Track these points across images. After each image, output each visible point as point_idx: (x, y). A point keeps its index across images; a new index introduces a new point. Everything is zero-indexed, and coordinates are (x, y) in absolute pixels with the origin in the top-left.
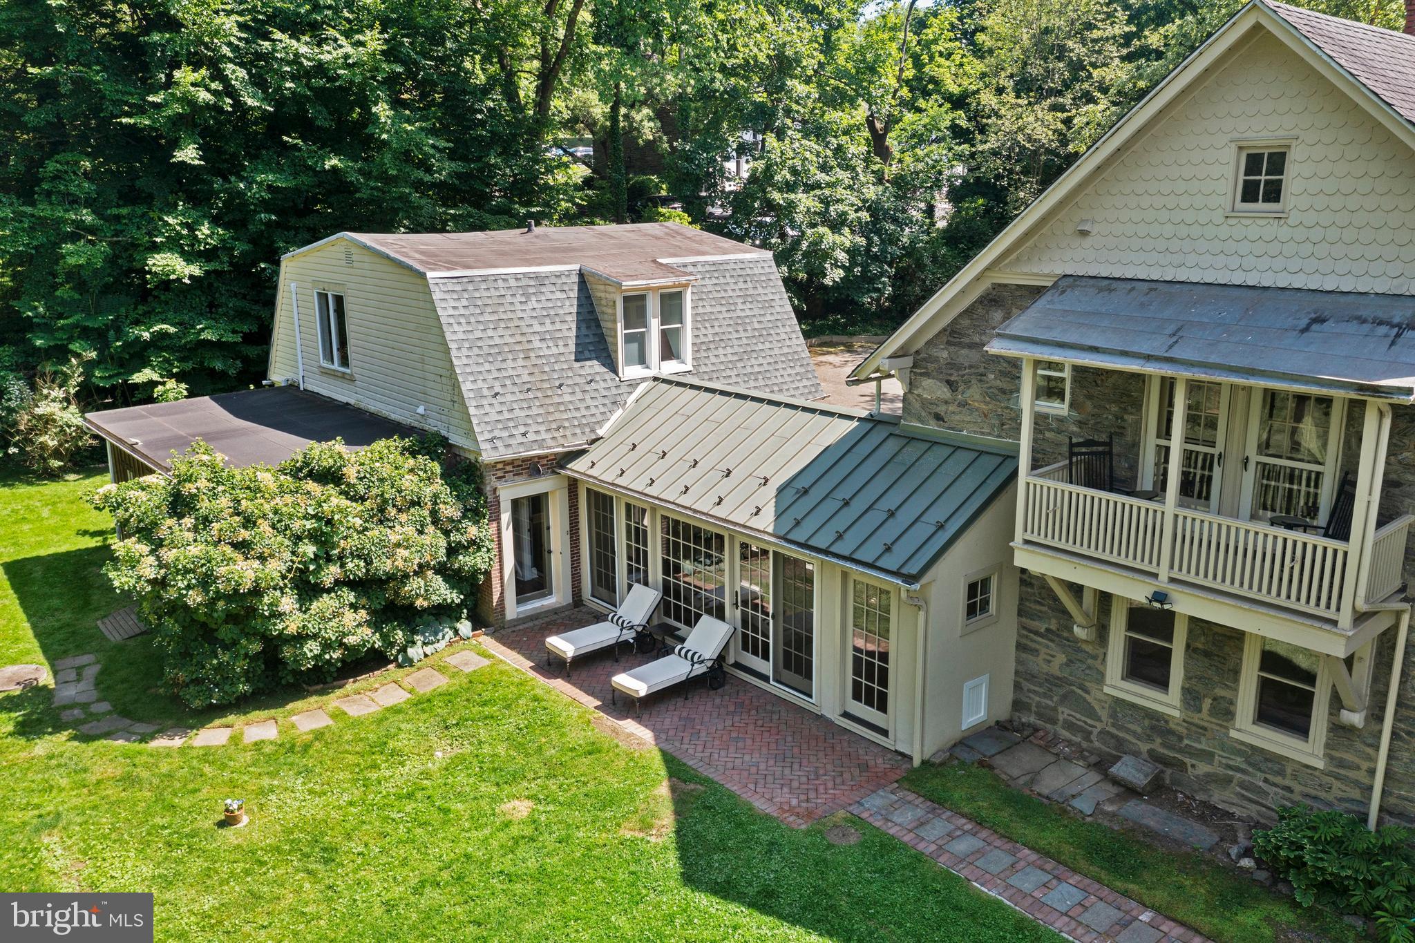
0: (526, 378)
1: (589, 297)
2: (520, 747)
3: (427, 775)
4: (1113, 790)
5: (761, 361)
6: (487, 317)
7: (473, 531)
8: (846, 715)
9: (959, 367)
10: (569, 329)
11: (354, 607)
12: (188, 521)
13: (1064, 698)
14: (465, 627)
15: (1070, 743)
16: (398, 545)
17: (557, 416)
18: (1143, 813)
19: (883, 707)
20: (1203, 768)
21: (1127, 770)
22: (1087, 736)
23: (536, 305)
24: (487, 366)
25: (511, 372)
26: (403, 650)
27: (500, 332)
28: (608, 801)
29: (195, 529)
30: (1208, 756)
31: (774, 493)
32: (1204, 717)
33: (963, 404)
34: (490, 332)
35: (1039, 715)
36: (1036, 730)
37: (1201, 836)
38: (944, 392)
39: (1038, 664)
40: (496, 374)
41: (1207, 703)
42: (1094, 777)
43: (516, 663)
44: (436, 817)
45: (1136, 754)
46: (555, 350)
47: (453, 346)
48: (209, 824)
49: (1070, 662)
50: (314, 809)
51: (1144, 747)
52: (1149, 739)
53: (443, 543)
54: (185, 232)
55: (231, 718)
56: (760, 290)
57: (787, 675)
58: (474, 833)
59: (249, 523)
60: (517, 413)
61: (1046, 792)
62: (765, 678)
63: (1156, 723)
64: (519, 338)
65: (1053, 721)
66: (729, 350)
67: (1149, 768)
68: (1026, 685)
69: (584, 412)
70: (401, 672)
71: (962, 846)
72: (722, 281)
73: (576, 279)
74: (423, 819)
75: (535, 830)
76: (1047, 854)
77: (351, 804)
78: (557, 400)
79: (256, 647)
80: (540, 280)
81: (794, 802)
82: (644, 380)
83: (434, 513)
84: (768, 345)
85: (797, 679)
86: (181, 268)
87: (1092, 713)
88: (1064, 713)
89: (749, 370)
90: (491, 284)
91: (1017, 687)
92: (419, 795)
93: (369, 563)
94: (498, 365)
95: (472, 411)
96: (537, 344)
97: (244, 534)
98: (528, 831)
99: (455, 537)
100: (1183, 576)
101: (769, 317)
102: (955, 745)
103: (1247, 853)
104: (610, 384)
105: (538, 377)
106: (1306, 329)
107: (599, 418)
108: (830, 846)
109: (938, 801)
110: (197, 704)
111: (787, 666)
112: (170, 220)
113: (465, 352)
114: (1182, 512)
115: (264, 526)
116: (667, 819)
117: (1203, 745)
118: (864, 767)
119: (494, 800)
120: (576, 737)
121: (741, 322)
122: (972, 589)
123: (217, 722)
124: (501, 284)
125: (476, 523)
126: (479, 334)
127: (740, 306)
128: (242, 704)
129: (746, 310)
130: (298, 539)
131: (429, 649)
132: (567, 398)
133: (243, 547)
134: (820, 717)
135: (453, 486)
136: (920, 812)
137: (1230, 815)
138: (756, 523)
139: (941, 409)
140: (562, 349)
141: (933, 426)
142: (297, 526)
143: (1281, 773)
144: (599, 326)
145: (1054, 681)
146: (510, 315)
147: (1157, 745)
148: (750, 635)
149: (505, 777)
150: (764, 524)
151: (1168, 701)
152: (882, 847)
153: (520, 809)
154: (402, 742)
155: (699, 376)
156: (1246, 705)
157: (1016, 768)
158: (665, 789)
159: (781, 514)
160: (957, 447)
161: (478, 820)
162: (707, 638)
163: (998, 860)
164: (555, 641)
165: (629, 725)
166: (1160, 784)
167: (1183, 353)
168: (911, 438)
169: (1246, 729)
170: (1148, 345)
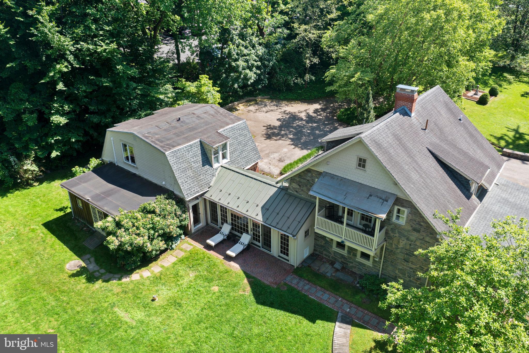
0: (192, 175)
1: (203, 147)
2: (210, 272)
3: (191, 281)
4: (334, 270)
5: (246, 153)
6: (181, 161)
7: (184, 216)
8: (279, 256)
9: (301, 182)
10: (200, 158)
11: (161, 241)
12: (123, 230)
13: (324, 250)
14: (183, 237)
15: (326, 258)
16: (170, 225)
17: (201, 183)
18: (340, 275)
19: (287, 255)
20: (351, 265)
21: (337, 266)
22: (329, 257)
23: (191, 154)
24: (183, 174)
25: (189, 174)
26: (171, 246)
27: (184, 164)
28: (235, 286)
29: (125, 231)
30: (352, 263)
31: (260, 209)
32: (351, 256)
33: (302, 190)
34: (182, 165)
35: (319, 252)
36: (319, 255)
37: (349, 279)
38: (298, 187)
39: (319, 243)
40: (185, 176)
41: (352, 253)
42: (330, 267)
43: (199, 246)
44: (198, 293)
45: (338, 261)
46: (197, 165)
47: (174, 171)
48: (150, 301)
49: (325, 243)
50: (170, 294)
51: (340, 260)
52: (341, 259)
53: (178, 221)
54: (60, 108)
55: (137, 271)
56: (244, 132)
57: (265, 246)
58: (208, 296)
59: (138, 228)
60: (192, 185)
61: (321, 272)
62: (260, 247)
63: (343, 256)
64: (189, 164)
65: (322, 254)
66: (238, 152)
67: (341, 265)
68: (317, 246)
69: (206, 180)
70: (172, 251)
71: (306, 287)
72: (234, 132)
73: (199, 143)
74: (196, 293)
75: (222, 294)
76: (322, 287)
77: (178, 291)
78: (200, 179)
79: (142, 255)
80: (191, 146)
81: (272, 281)
82: (219, 167)
83: (175, 214)
84: (247, 148)
85: (268, 248)
86: (62, 120)
87: (330, 253)
88: (324, 252)
89: (243, 156)
90: (180, 151)
91: (315, 246)
92: (192, 287)
93: (164, 230)
94: (186, 173)
95: (182, 188)
96: (193, 165)
97: (138, 232)
98: (220, 294)
99: (181, 218)
100: (347, 239)
101: (246, 139)
102: (303, 262)
103: (358, 283)
104: (211, 170)
105: (195, 174)
106: (368, 198)
107: (210, 181)
108: (282, 291)
109: (301, 277)
110: (129, 269)
111: (265, 244)
112: (55, 105)
113: (177, 172)
114: (347, 228)
115: (141, 229)
116: (248, 288)
117: (351, 261)
118: (285, 269)
119: (209, 287)
120: (222, 268)
121: (240, 143)
122: (306, 232)
123: (135, 272)
124: (182, 150)
125: (184, 213)
126: (179, 166)
127: (239, 138)
128: (139, 267)
129: (241, 139)
130: (148, 230)
131: (176, 244)
132: (202, 177)
133: (138, 235)
134: (273, 256)
135: (179, 206)
136: (297, 280)
137: (356, 273)
138: (257, 217)
139: (297, 190)
140: (199, 164)
141: (295, 193)
142: (148, 226)
143: (365, 267)
144: (206, 155)
145: (322, 246)
146: (186, 158)
147: (343, 260)
148: (255, 237)
149: (209, 280)
150: (259, 219)
151: (345, 252)
152: (291, 290)
153: (216, 289)
154: (181, 273)
155: (231, 162)
156: (359, 255)
157: (315, 266)
158: (246, 281)
159: (263, 216)
160: (301, 199)
161: (208, 292)
162: (246, 239)
163: (313, 290)
164: (209, 241)
165: (232, 263)
166: (343, 268)
167: (347, 202)
168: (291, 195)
169: (359, 258)
170: (340, 198)
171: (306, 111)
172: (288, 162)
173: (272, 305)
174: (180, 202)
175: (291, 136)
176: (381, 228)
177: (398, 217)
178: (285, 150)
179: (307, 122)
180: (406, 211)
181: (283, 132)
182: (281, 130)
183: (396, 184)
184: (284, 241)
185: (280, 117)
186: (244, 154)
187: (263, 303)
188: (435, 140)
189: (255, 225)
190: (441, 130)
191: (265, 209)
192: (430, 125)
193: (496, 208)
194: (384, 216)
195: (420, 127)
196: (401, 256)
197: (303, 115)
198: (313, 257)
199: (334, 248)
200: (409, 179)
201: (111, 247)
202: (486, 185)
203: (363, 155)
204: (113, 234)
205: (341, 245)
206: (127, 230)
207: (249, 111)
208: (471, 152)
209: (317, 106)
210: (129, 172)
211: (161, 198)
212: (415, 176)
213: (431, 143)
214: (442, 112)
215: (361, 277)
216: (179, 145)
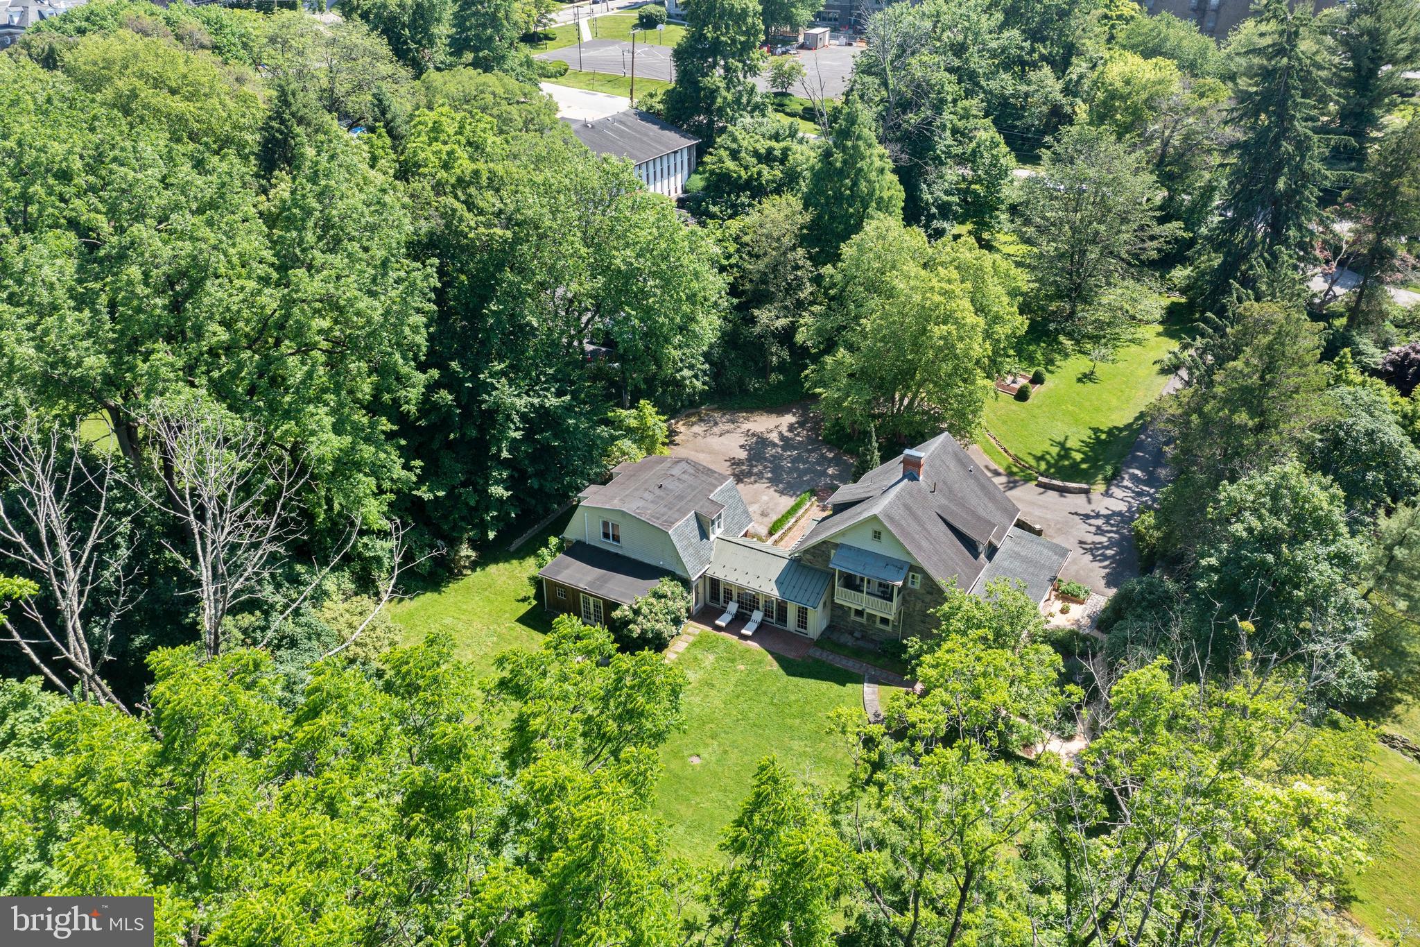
1: (699, 519)
2: (729, 653)
3: (713, 663)
4: (854, 638)
6: (683, 537)
8: (798, 631)
9: (816, 553)
10: (697, 532)
11: (672, 625)
12: (642, 617)
13: (843, 619)
14: (688, 620)
15: (844, 628)
16: (679, 608)
17: (703, 560)
18: (861, 643)
19: (806, 629)
20: (871, 631)
21: (856, 634)
22: (848, 626)
23: (689, 528)
25: (691, 551)
27: (685, 540)
28: (760, 662)
30: (872, 629)
31: (774, 581)
32: (871, 622)
34: (684, 542)
35: (838, 622)
36: (837, 626)
37: (871, 646)
38: (812, 558)
39: (837, 612)
40: (687, 554)
41: (872, 620)
42: (850, 636)
43: (708, 629)
44: (725, 672)
45: (858, 629)
46: (696, 540)
47: (678, 551)
49: (844, 612)
51: (860, 628)
52: (860, 626)
53: (684, 603)
57: (780, 622)
58: (737, 674)
59: (655, 614)
60: (695, 563)
61: (841, 641)
62: (774, 623)
63: (862, 624)
64: (689, 540)
65: (841, 623)
66: (730, 518)
67: (861, 633)
68: (835, 616)
69: (706, 556)
70: (682, 635)
72: (723, 495)
73: (695, 515)
74: (723, 673)
75: (750, 671)
76: (846, 655)
77: (705, 673)
78: (700, 555)
80: (688, 520)
81: (796, 654)
82: (715, 539)
83: (682, 596)
84: (738, 511)
85: (783, 623)
86: (504, 492)
87: (849, 622)
88: (843, 621)
89: (735, 522)
90: (680, 526)
91: (833, 616)
92: (717, 668)
93: (675, 613)
94: (687, 551)
95: (686, 567)
96: (692, 540)
98: (748, 671)
99: (687, 600)
100: (866, 606)
102: (822, 633)
103: (879, 649)
104: (709, 544)
105: (695, 550)
106: (885, 567)
107: (710, 556)
109: (823, 648)
111: (780, 620)
113: (681, 551)
114: (866, 596)
116: (775, 663)
117: (871, 627)
118: (806, 642)
119: (735, 666)
120: (741, 648)
121: (730, 507)
122: (825, 603)
124: (682, 525)
131: (683, 628)
132: (702, 553)
134: (792, 632)
135: (684, 587)
136: (820, 651)
137: (876, 640)
138: (770, 592)
143: (885, 632)
144: (703, 527)
145: (840, 615)
146: (686, 534)
147: (862, 627)
148: (768, 613)
149: (733, 661)
150: (775, 593)
151: (864, 620)
152: (817, 661)
153: (742, 667)
154: (700, 656)
155: (726, 531)
156: (878, 621)
157: (835, 637)
158: (770, 657)
159: (779, 590)
160: (816, 570)
161: (736, 671)
162: (757, 616)
163: (838, 659)
164: (717, 622)
165: (749, 642)
166: (863, 637)
167: (866, 572)
168: (805, 567)
169: (878, 625)
170: (860, 569)
171: (777, 427)
172: (774, 518)
173: (802, 675)
174: (686, 583)
175: (770, 475)
176: (899, 594)
177: (913, 583)
178: (765, 498)
179: (784, 448)
180: (919, 576)
181: (755, 470)
182: (752, 466)
183: (909, 553)
184: (803, 614)
185: (742, 442)
186: (736, 520)
187: (794, 675)
188: (944, 501)
189: (768, 601)
190: (951, 491)
191: (779, 582)
192: (940, 485)
193: (1006, 564)
194: (900, 583)
195: (928, 490)
196: (918, 618)
197: (774, 437)
198: (831, 628)
199: (853, 617)
200: (920, 547)
201: (635, 635)
202: (995, 542)
203: (878, 528)
204: (635, 622)
205: (859, 613)
206: (645, 617)
207: (696, 435)
208: (982, 512)
209: (790, 419)
210: (608, 552)
211: (666, 580)
212: (925, 544)
213: (940, 507)
214: (951, 466)
215: (882, 643)
216: (677, 520)
